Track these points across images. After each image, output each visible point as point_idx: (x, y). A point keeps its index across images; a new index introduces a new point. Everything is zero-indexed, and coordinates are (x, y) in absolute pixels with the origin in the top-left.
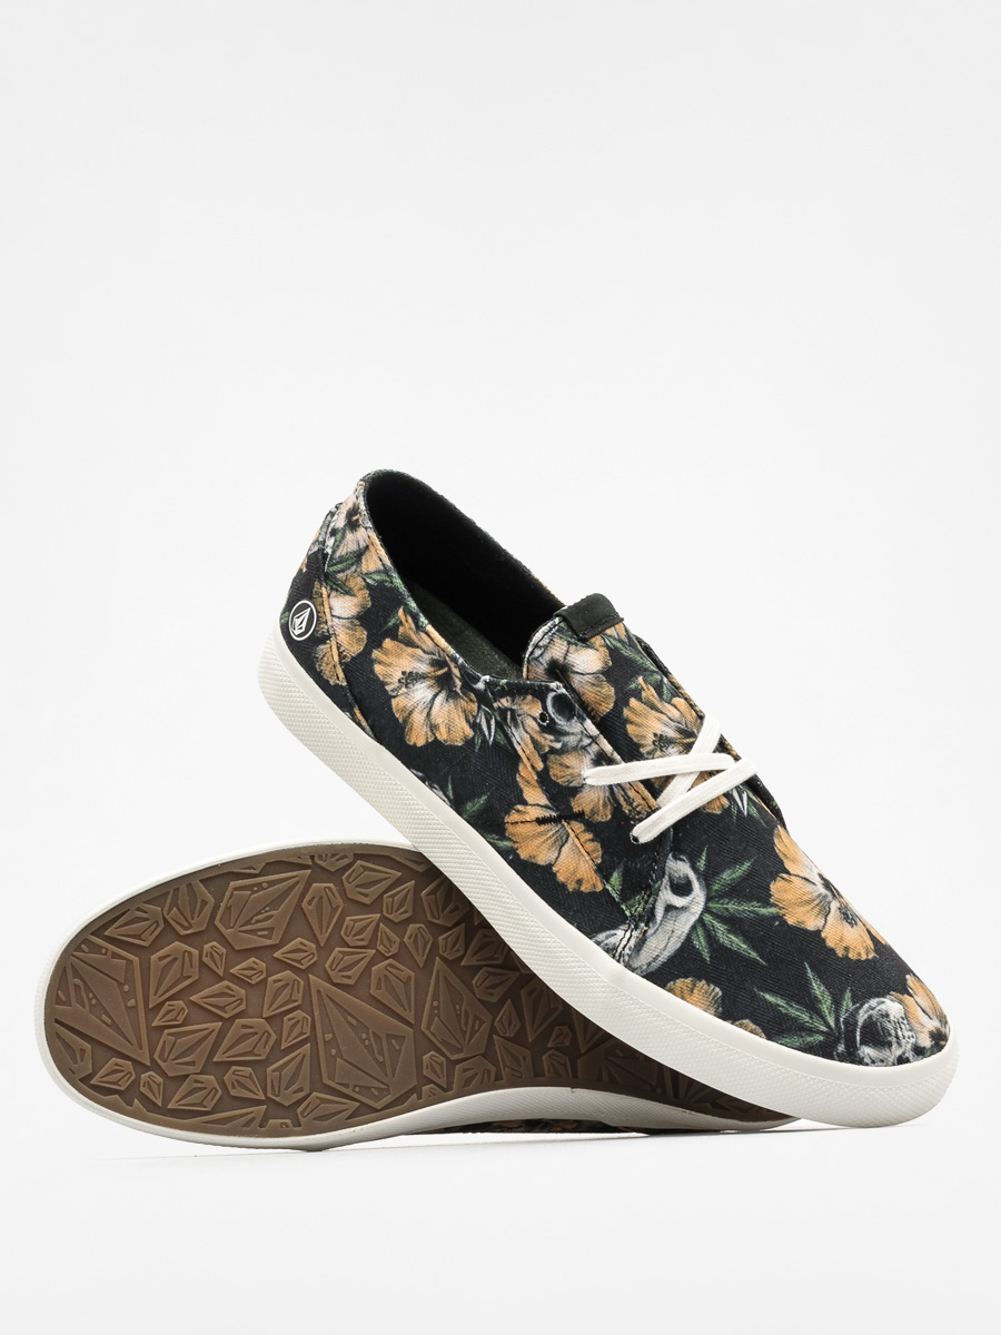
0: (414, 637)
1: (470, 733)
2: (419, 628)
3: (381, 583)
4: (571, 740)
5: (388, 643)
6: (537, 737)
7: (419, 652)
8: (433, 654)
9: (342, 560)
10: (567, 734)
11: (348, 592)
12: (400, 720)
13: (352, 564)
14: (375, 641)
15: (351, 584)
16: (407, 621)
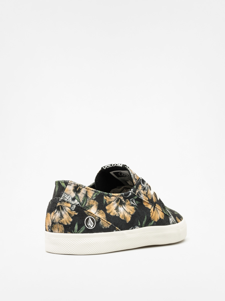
0: (110, 200)
1: (133, 207)
2: (110, 196)
3: (96, 196)
4: (147, 188)
5: (107, 208)
7: (113, 202)
8: (115, 200)
9: (83, 201)
10: (145, 188)
11: (92, 206)
12: (124, 219)
13: (87, 199)
14: (105, 210)
15: (91, 203)
16: (107, 198)
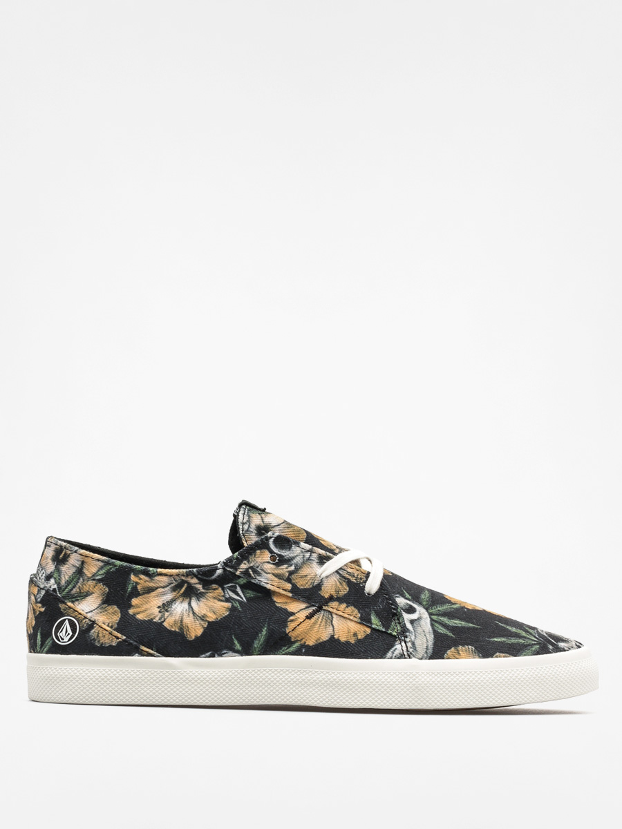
0: (152, 585)
1: (228, 605)
2: (151, 576)
3: (108, 573)
4: (298, 560)
5: (134, 601)
6: (277, 572)
7: (160, 590)
8: (171, 584)
9: (68, 583)
10: (293, 558)
11: (87, 594)
12: (177, 630)
13: (79, 579)
14: (124, 605)
15: (86, 588)
16: (140, 579)
